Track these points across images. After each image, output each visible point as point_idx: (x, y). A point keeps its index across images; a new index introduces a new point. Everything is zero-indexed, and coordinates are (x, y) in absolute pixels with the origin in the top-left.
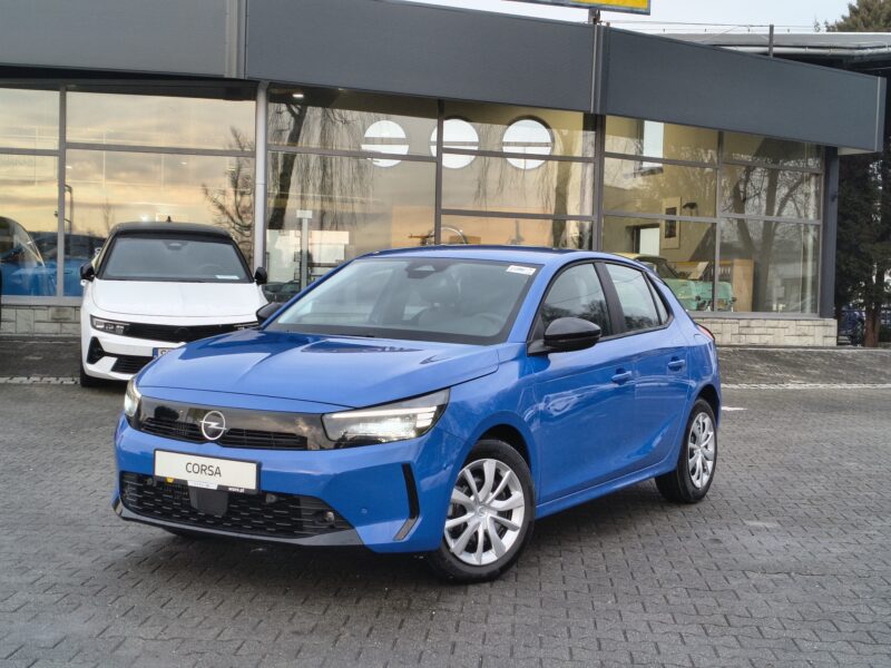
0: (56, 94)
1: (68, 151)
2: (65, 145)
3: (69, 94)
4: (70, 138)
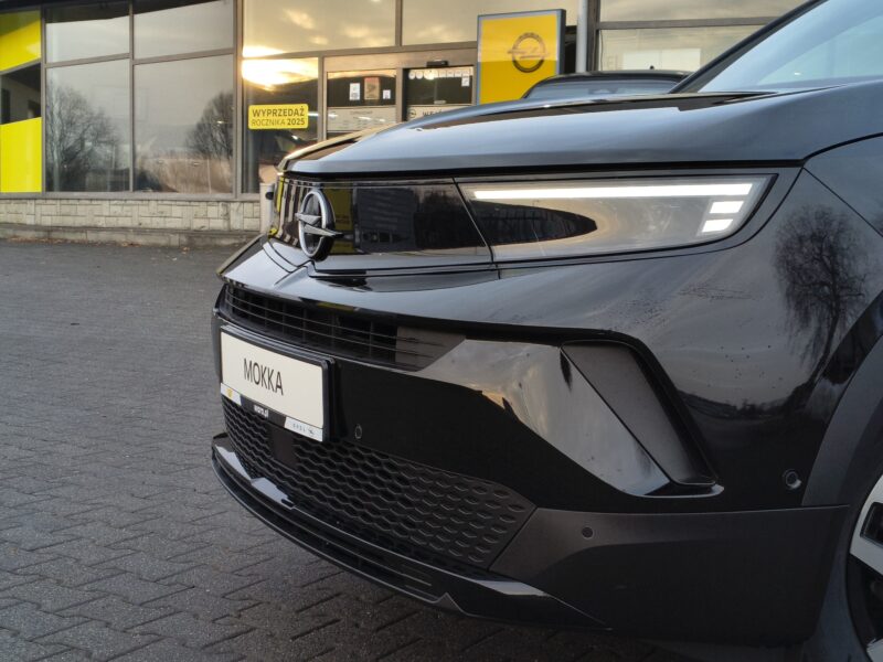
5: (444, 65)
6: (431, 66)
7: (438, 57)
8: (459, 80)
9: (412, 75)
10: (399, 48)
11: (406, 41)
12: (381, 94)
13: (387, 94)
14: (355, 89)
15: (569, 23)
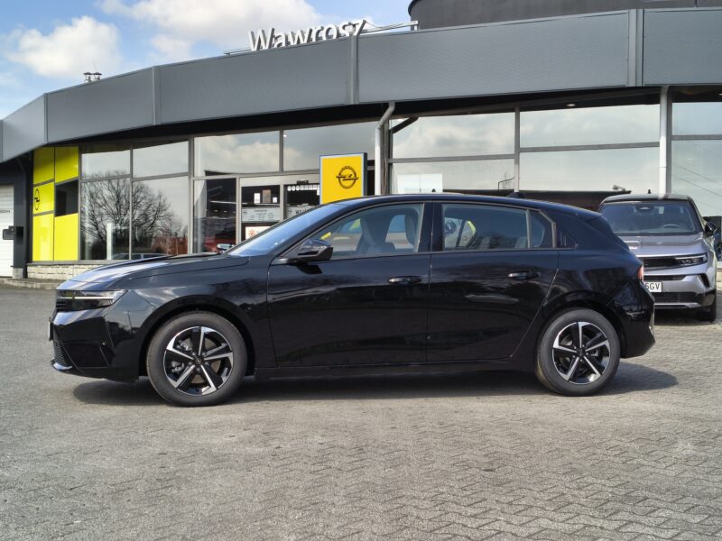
0: (512, 115)
1: (522, 155)
2: (519, 149)
3: (522, 114)
4: (522, 145)
5: (306, 183)
6: (299, 183)
7: (303, 178)
8: (316, 191)
9: (289, 189)
10: (282, 172)
11: (285, 169)
12: (272, 200)
13: (275, 200)
14: (257, 197)
15: (369, 158)
